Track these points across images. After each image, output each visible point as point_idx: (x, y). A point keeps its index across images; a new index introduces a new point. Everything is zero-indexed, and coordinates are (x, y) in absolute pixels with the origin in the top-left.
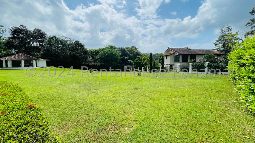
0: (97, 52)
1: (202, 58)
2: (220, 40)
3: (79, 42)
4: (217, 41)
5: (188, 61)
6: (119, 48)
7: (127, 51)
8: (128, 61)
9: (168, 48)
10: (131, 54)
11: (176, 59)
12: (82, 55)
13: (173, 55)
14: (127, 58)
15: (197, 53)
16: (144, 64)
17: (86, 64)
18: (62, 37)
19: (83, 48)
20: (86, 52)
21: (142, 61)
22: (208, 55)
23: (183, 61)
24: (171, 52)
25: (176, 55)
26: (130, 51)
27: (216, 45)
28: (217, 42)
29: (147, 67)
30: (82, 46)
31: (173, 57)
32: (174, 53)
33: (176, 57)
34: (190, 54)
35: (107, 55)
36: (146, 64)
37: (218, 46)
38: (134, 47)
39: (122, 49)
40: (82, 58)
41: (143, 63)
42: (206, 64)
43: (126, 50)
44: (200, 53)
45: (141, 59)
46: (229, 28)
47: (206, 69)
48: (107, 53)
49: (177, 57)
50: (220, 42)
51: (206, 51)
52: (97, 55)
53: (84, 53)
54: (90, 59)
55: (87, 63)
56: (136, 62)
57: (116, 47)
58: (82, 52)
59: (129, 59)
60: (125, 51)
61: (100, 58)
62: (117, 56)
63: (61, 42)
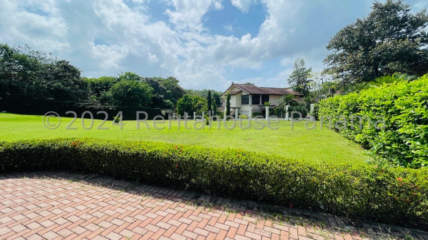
0: (105, 85)
1: (282, 100)
2: (294, 76)
3: (68, 63)
4: (291, 77)
5: (259, 104)
6: (147, 79)
7: (161, 85)
8: (164, 102)
9: (233, 84)
10: (168, 89)
11: (244, 101)
12: (76, 89)
13: (239, 95)
14: (162, 96)
15: (270, 93)
16: (197, 108)
17: (88, 107)
18: (24, 49)
19: (78, 77)
20: (83, 84)
21: (193, 103)
22: (287, 96)
23: (253, 103)
24: (237, 90)
25: (244, 94)
26: (166, 85)
27: (290, 82)
28: (291, 79)
29: (203, 112)
30: (75, 72)
31: (239, 97)
32: (241, 91)
33: (243, 97)
34: (262, 93)
35: (130, 90)
36: (200, 107)
37: (292, 83)
38: (173, 78)
39: (152, 81)
40: (77, 95)
41: (195, 106)
42: (287, 108)
43: (159, 82)
44: (274, 92)
45: (191, 99)
46: (302, 62)
47: (287, 114)
48: (128, 87)
49: (246, 97)
50: (294, 79)
51: (279, 90)
52: (107, 89)
53: (80, 85)
54: (93, 98)
55: (89, 105)
56: (181, 105)
57: (140, 76)
58: (76, 83)
59: (166, 99)
60: (158, 85)
61: (116, 96)
62: (148, 93)
63: (23, 60)
